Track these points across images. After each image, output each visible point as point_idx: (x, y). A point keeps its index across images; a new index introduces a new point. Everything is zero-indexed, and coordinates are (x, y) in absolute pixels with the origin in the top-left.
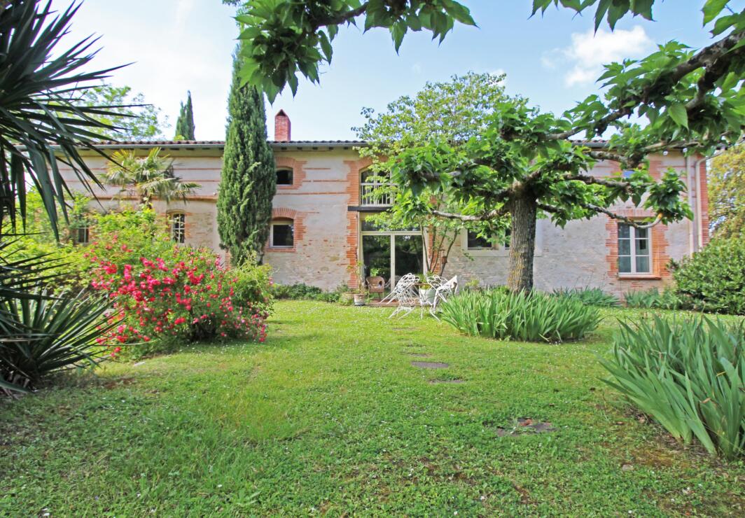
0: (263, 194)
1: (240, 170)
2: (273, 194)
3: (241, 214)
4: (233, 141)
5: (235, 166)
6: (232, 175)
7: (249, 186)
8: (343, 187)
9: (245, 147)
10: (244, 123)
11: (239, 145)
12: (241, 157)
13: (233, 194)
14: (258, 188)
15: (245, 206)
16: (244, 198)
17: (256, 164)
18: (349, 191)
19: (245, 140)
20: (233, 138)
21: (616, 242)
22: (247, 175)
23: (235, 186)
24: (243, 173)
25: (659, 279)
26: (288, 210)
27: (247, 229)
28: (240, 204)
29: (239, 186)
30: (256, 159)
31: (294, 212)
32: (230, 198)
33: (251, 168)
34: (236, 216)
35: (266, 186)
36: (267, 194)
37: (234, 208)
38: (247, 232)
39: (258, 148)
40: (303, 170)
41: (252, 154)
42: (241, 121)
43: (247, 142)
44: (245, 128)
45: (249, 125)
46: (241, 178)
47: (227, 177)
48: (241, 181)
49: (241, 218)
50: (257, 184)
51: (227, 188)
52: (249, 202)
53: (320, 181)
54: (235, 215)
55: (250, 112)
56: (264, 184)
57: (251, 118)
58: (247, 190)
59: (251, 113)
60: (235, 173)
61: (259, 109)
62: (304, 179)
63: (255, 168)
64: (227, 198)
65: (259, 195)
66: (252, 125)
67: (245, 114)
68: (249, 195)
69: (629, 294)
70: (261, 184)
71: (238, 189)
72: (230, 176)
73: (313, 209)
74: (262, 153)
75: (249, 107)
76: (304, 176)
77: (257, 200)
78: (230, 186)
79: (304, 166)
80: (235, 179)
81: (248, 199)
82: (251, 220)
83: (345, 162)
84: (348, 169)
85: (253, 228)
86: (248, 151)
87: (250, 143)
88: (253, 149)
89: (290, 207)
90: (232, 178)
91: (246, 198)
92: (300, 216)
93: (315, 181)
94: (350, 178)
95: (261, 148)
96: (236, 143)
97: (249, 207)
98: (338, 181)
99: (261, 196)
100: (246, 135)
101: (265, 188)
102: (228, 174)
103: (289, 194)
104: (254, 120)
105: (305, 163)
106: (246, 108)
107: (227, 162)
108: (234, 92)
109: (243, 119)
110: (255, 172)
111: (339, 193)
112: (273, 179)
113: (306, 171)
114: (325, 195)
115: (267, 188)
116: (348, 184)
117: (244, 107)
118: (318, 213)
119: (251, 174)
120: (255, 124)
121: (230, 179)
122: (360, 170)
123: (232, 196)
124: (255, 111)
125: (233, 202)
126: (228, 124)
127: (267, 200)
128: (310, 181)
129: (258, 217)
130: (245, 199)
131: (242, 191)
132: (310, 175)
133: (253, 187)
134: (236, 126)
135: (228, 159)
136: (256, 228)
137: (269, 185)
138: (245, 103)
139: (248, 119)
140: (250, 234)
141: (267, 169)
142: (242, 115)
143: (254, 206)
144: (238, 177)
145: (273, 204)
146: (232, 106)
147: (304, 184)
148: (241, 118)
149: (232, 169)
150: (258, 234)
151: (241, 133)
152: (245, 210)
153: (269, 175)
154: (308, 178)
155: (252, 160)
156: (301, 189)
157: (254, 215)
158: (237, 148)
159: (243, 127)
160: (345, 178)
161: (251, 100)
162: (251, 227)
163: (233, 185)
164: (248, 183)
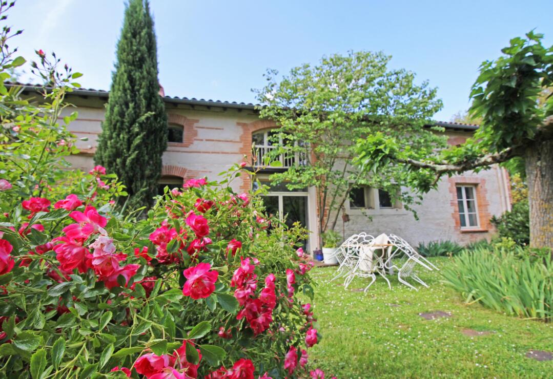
0: (154, 149)
1: (128, 119)
2: (163, 149)
3: (127, 169)
4: (121, 87)
5: (122, 114)
6: (118, 124)
7: (139, 137)
8: (236, 147)
9: (135, 95)
10: (136, 70)
11: (128, 91)
12: (131, 105)
13: (118, 145)
14: (149, 142)
15: (133, 159)
16: (131, 150)
17: (149, 114)
18: (242, 151)
19: (137, 87)
20: (121, 83)
21: (457, 202)
22: (137, 125)
23: (121, 136)
24: (133, 122)
25: (486, 231)
26: (177, 168)
27: (133, 186)
28: (127, 157)
29: (126, 137)
30: (148, 108)
31: (184, 171)
32: (114, 150)
33: (143, 118)
34: (121, 171)
35: (158, 140)
36: (159, 148)
37: (118, 160)
38: (134, 190)
39: (150, 99)
40: (196, 129)
41: (144, 102)
42: (133, 68)
43: (138, 91)
44: (137, 75)
45: (142, 73)
46: (129, 128)
47: (112, 126)
48: (129, 131)
49: (127, 173)
50: (147, 137)
51: (111, 138)
52: (138, 155)
53: (213, 140)
54: (119, 170)
55: (142, 60)
56: (155, 139)
57: (144, 66)
58: (137, 141)
59: (144, 63)
60: (122, 123)
61: (152, 59)
62: (195, 138)
63: (148, 118)
64: (110, 149)
65: (149, 149)
66: (145, 73)
67: (137, 61)
68: (138, 147)
69: (471, 244)
70: (152, 137)
71: (125, 140)
72: (115, 125)
73: (205, 168)
74: (154, 104)
75: (142, 55)
76: (196, 134)
77: (147, 154)
78: (114, 135)
79: (196, 125)
80: (121, 129)
81: (137, 152)
82: (139, 176)
83: (238, 124)
84: (240, 131)
85: (142, 184)
86: (140, 100)
87: (142, 91)
88: (145, 98)
89: (179, 165)
90: (117, 127)
91: (135, 150)
92: (190, 174)
93: (207, 140)
94: (242, 139)
95: (154, 99)
96: (125, 90)
97: (137, 160)
98: (231, 141)
99: (151, 150)
100: (138, 83)
101: (156, 142)
102: (113, 123)
103: (179, 151)
104: (148, 69)
105: (197, 121)
106: (139, 55)
107: (112, 109)
108: (125, 37)
109: (135, 66)
110: (147, 122)
111: (232, 153)
112: (164, 133)
113: (199, 129)
114: (218, 154)
115: (158, 142)
116: (241, 145)
117: (136, 54)
118: (210, 172)
119: (141, 125)
120: (149, 73)
121: (115, 128)
122: (253, 132)
123: (116, 148)
124: (148, 59)
125: (118, 154)
126: (115, 70)
127: (158, 155)
128: (202, 140)
129: (147, 172)
130: (134, 152)
131: (129, 142)
132: (202, 134)
133: (143, 139)
134: (125, 72)
135: (115, 106)
136: (145, 184)
137: (161, 139)
138: (138, 50)
139: (141, 67)
140: (137, 191)
141: (159, 122)
142: (133, 62)
143: (144, 160)
144: (125, 127)
145: (163, 160)
146: (121, 50)
147: (196, 142)
148: (133, 64)
149: (119, 118)
150: (146, 192)
151: (131, 80)
152: (132, 163)
153: (161, 129)
154: (200, 136)
155: (144, 109)
156: (192, 147)
157: (143, 171)
158: (126, 95)
159: (134, 74)
160: (238, 139)
161: (144, 48)
162: (139, 184)
163: (118, 135)
164: (138, 134)
